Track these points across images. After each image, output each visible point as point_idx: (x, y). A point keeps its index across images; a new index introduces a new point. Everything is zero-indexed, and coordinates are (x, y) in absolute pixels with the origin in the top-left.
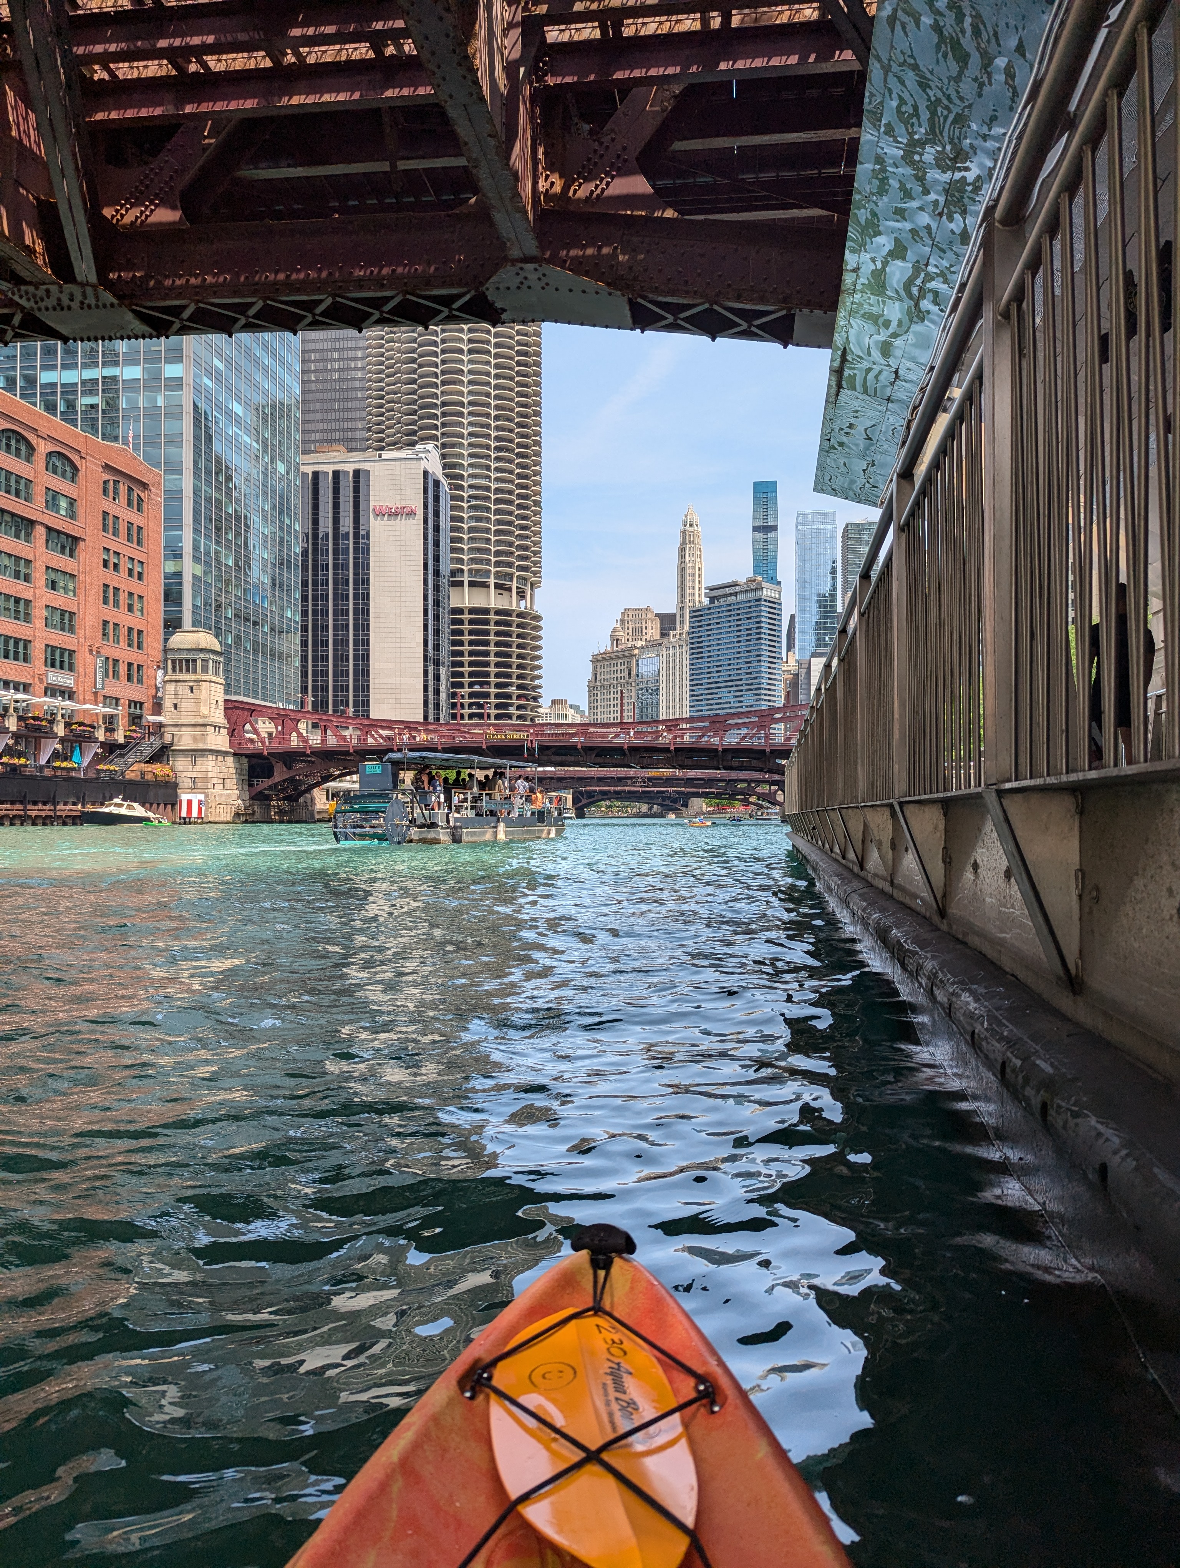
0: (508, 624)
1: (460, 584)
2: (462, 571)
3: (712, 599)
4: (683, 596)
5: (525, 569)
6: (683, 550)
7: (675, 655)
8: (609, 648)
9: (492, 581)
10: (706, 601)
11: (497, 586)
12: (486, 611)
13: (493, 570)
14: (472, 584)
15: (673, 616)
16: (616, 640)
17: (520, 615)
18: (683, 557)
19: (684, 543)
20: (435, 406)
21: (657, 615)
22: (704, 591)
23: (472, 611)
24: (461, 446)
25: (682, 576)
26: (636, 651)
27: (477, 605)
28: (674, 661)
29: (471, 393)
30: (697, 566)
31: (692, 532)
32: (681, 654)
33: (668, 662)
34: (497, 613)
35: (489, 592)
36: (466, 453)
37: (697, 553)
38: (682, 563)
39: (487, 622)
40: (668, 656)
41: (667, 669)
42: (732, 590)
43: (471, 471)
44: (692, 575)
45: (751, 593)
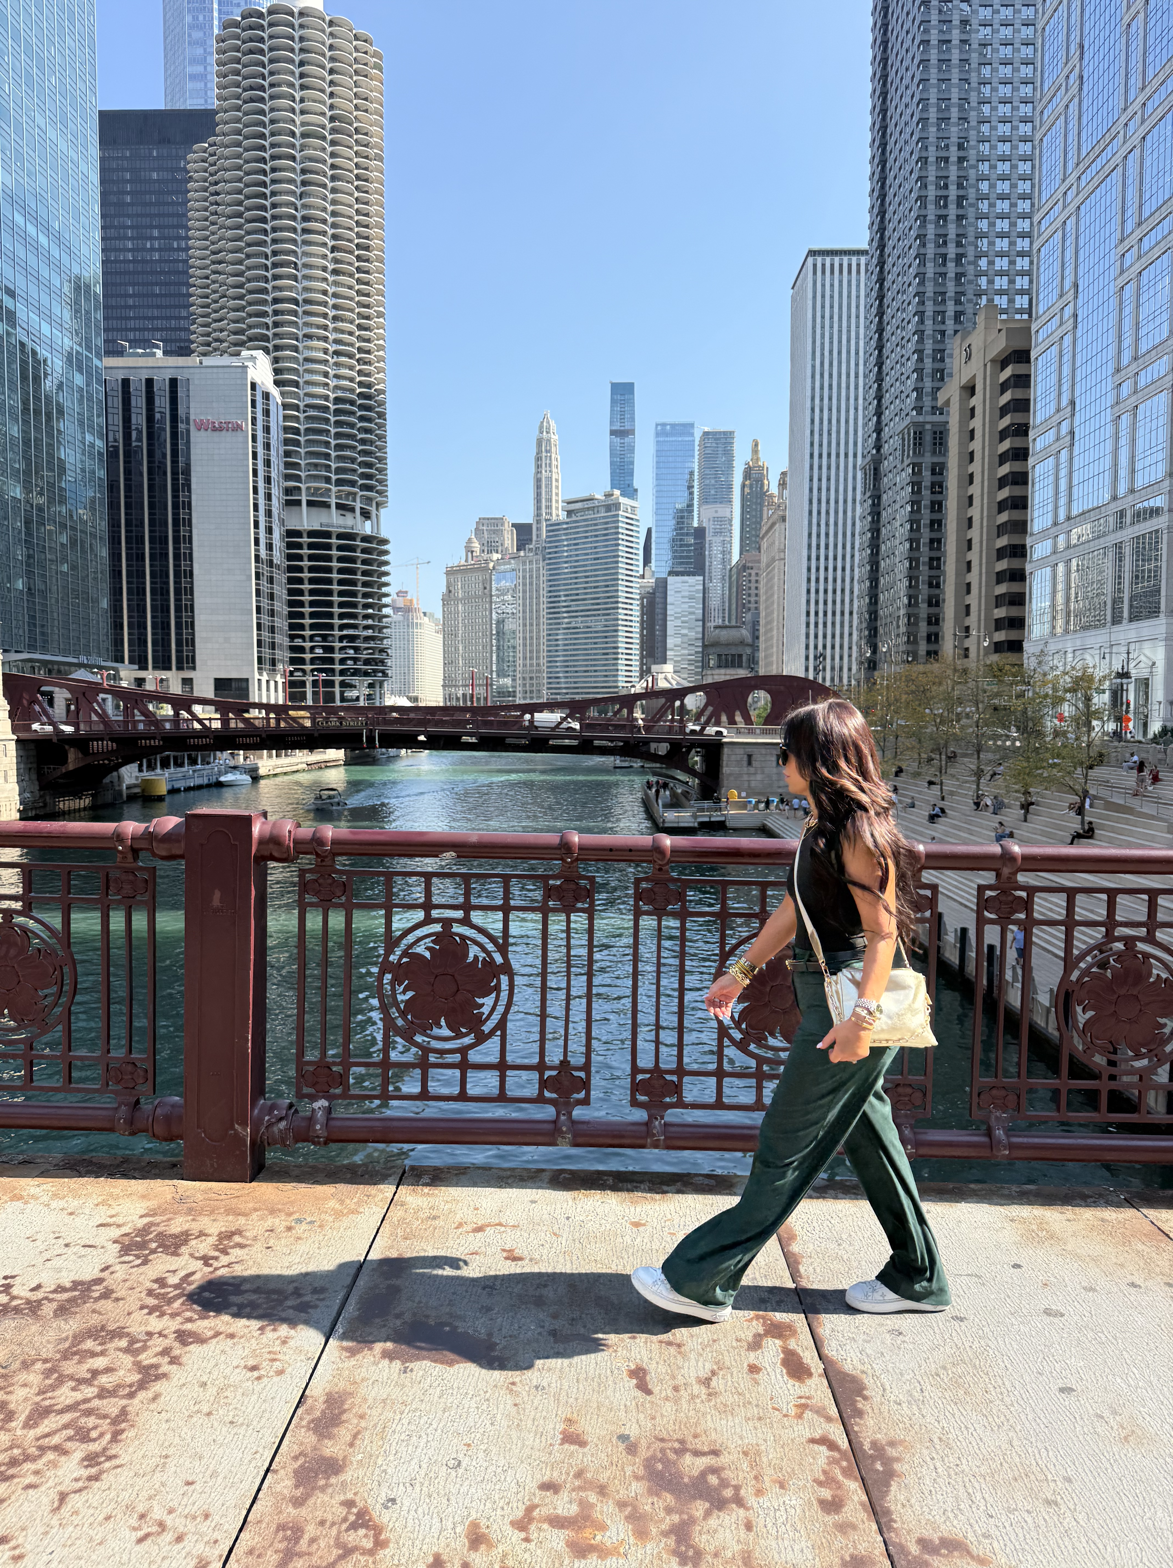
0: (352, 549)
1: (298, 503)
2: (299, 488)
3: (570, 513)
4: (539, 508)
5: (369, 488)
6: (538, 459)
7: (531, 570)
8: (463, 562)
9: (333, 501)
10: (562, 516)
11: (339, 506)
12: (327, 535)
13: (334, 489)
14: (310, 504)
15: (529, 526)
16: (469, 550)
17: (366, 539)
18: (538, 467)
19: (539, 452)
20: (264, 302)
21: (513, 525)
22: (560, 504)
23: (312, 534)
24: (296, 349)
25: (538, 487)
26: (491, 565)
27: (317, 527)
28: (531, 577)
29: (306, 289)
30: (554, 477)
31: (549, 440)
32: (538, 569)
33: (524, 578)
34: (340, 536)
35: (330, 513)
36: (301, 357)
37: (554, 463)
38: (538, 472)
39: (328, 547)
40: (524, 570)
41: (524, 585)
42: (590, 504)
43: (308, 377)
44: (549, 486)
45: (608, 508)
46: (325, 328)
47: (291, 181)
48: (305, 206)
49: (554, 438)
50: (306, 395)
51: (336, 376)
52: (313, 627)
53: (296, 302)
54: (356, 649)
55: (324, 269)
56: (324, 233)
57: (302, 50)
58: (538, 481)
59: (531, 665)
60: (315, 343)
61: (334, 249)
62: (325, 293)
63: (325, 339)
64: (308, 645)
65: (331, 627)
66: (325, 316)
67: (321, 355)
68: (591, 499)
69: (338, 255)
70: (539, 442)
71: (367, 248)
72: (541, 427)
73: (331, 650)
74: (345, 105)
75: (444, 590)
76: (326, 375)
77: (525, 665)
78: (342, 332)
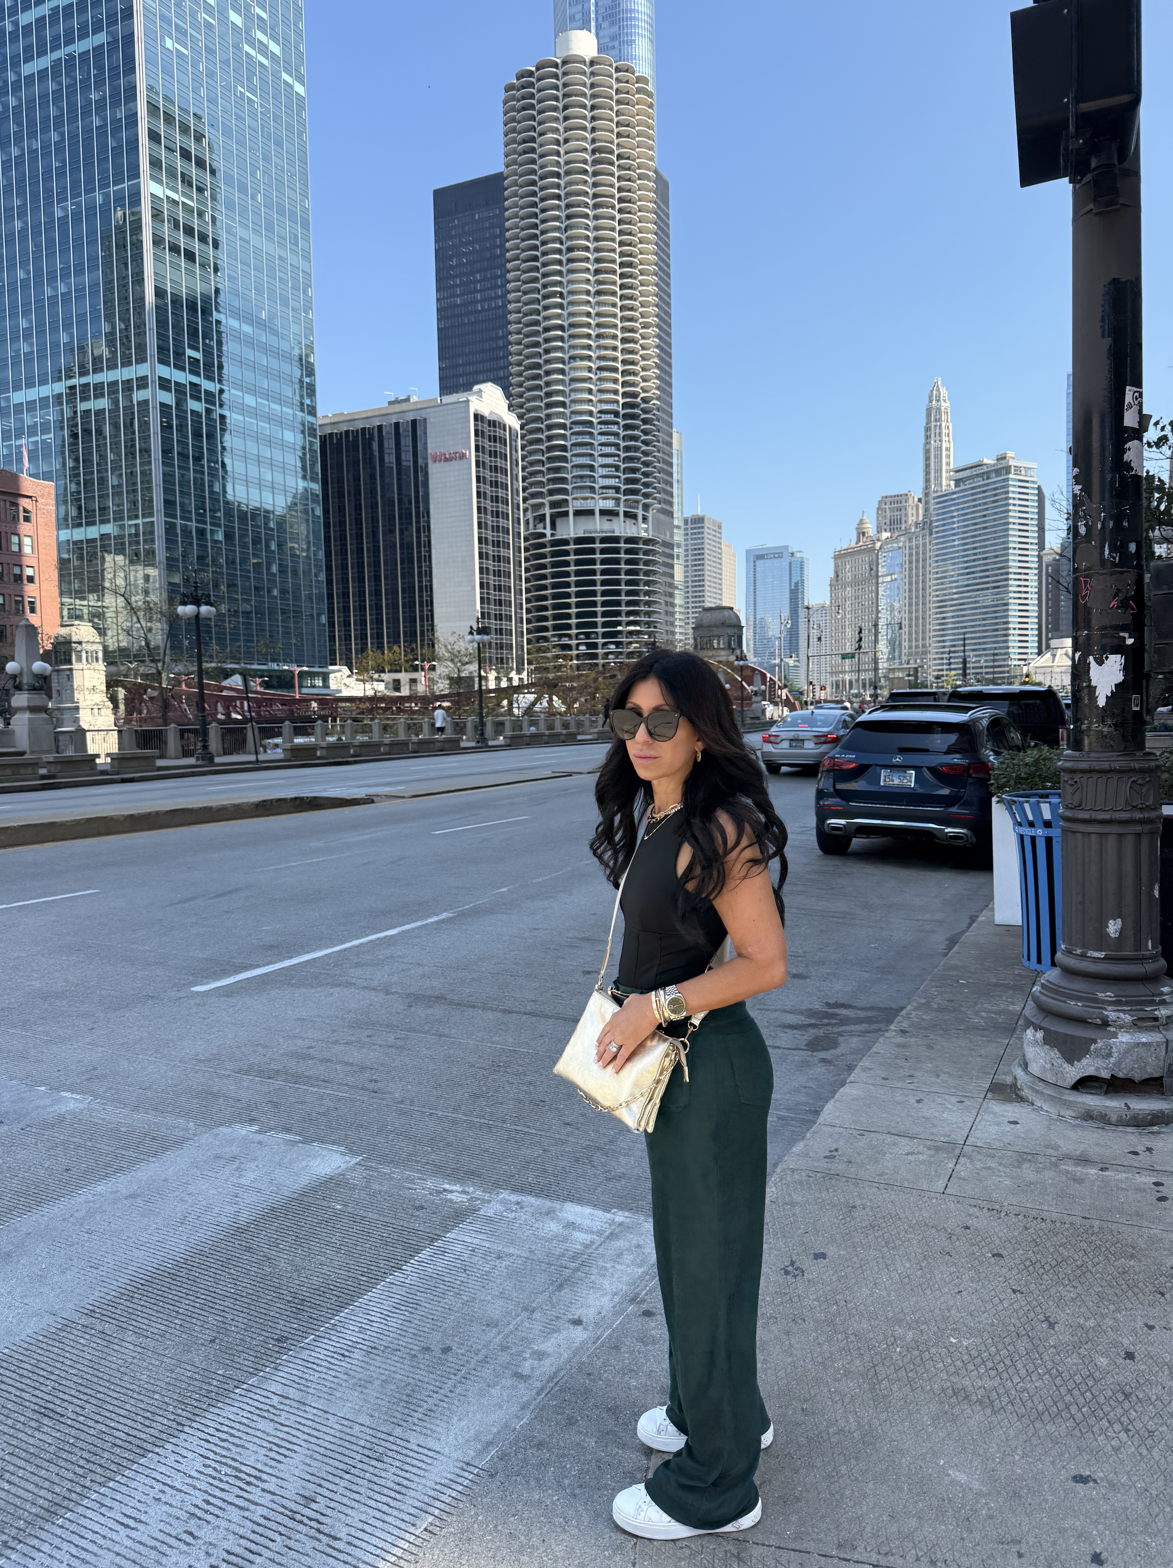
0: (615, 551)
1: (566, 514)
2: (566, 501)
3: (958, 482)
4: (928, 481)
6: (928, 429)
7: (917, 547)
8: (853, 544)
9: (597, 509)
10: (951, 486)
11: (604, 513)
12: (592, 540)
13: (597, 497)
14: (577, 513)
16: (861, 533)
18: (928, 437)
19: (929, 422)
22: (950, 474)
23: (578, 541)
24: (562, 372)
25: (927, 459)
26: (878, 545)
27: (581, 534)
28: (917, 554)
29: (571, 315)
30: (944, 445)
31: (939, 409)
32: (924, 545)
33: (911, 555)
34: (603, 540)
35: (595, 519)
36: (567, 379)
37: (944, 431)
38: (927, 443)
39: (592, 551)
40: (910, 548)
41: (910, 562)
42: (978, 471)
43: (574, 396)
44: (939, 457)
45: (998, 472)
46: (589, 347)
47: (557, 218)
48: (569, 238)
49: (944, 405)
50: (572, 413)
51: (601, 391)
52: (579, 626)
53: (561, 328)
54: (618, 644)
55: (588, 293)
56: (587, 259)
57: (565, 96)
58: (927, 452)
59: (917, 647)
60: (579, 363)
61: (597, 272)
62: (588, 314)
63: (589, 358)
64: (574, 642)
65: (594, 625)
66: (588, 336)
67: (587, 374)
68: (980, 465)
69: (601, 277)
70: (929, 411)
71: (630, 265)
72: (931, 396)
73: (595, 646)
74: (608, 137)
75: (832, 574)
76: (590, 391)
77: (910, 647)
78: (606, 348)
